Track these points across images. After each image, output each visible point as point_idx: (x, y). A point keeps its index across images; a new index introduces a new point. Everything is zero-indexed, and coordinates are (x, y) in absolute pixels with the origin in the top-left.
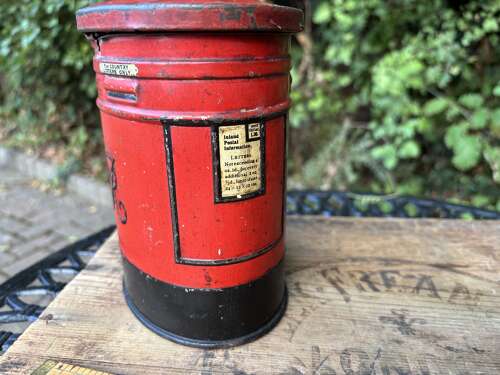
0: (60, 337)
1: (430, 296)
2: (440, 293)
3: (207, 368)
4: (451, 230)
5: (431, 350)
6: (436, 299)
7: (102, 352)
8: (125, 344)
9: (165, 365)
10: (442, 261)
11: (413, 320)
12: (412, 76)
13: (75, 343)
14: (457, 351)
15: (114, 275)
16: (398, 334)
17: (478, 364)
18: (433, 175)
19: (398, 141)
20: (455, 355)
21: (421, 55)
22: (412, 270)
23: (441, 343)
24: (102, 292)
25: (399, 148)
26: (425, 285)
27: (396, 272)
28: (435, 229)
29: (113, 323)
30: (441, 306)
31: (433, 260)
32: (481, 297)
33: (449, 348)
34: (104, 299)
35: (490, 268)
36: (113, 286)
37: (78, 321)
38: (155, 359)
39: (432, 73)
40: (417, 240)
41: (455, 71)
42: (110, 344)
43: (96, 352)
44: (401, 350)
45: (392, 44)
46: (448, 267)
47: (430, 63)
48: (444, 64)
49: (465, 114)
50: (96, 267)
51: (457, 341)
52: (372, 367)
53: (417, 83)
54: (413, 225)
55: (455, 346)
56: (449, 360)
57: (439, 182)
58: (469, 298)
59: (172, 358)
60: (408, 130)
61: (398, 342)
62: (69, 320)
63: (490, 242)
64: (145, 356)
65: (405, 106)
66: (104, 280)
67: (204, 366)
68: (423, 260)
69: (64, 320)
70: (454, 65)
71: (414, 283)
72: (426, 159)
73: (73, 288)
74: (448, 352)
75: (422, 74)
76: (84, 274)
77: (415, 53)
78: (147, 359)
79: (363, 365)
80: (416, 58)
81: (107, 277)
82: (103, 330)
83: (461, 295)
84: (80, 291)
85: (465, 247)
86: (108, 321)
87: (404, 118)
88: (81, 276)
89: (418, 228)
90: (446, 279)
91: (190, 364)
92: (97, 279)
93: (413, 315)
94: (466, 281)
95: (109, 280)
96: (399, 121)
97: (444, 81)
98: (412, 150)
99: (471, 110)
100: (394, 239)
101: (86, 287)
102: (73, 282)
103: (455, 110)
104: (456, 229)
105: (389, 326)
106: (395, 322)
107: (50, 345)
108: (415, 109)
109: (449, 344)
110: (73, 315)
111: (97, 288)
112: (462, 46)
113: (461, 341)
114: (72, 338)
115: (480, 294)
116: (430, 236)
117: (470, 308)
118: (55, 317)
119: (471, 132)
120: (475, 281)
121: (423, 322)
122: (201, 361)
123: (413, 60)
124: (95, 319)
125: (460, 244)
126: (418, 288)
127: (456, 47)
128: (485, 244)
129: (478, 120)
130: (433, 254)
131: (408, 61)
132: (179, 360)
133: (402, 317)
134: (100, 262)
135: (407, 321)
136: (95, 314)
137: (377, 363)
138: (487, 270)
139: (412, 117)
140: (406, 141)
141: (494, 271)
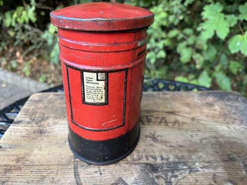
0: (7, 156)
1: (165, 125)
2: (169, 124)
3: (76, 163)
4: (175, 96)
5: (164, 147)
6: (167, 127)
7: (28, 161)
8: (38, 156)
9: (58, 163)
10: (170, 110)
11: (158, 136)
12: (162, 19)
13: (15, 158)
14: (174, 147)
15: (28, 125)
16: (152, 142)
17: (181, 151)
18: (172, 65)
19: (156, 50)
20: (173, 148)
21: (166, 9)
22: (158, 115)
23: (168, 144)
24: (24, 134)
25: (156, 53)
26: (163, 121)
27: (152, 116)
28: (168, 96)
29: (31, 148)
30: (168, 129)
31: (166, 110)
32: (184, 125)
33: (171, 146)
34: (26, 137)
35: (188, 112)
36: (28, 130)
37: (15, 148)
38: (53, 161)
39: (171, 18)
40: (161, 102)
41: (181, 18)
42: (32, 157)
43: (26, 161)
44: (153, 148)
45: (154, 3)
46: (172, 113)
47: (170, 13)
48: (176, 14)
49: (185, 37)
50: (19, 122)
51: (174, 143)
52: (142, 156)
53: (164, 23)
54: (159, 94)
55: (173, 145)
56: (170, 151)
57: (175, 68)
58: (179, 125)
59: (60, 160)
60: (161, 45)
61: (152, 145)
62: (10, 148)
63: (189, 101)
64: (48, 160)
65: (160, 34)
66: (24, 128)
67: (74, 162)
68: (163, 110)
69: (7, 148)
70: (180, 15)
71: (159, 120)
72: (169, 57)
73: (9, 133)
74: (170, 148)
75: (167, 19)
76: (14, 126)
77: (164, 8)
78: (49, 162)
79: (138, 156)
80: (164, 11)
81: (25, 126)
82: (27, 151)
83: (177, 124)
84: (13, 134)
85: (180, 103)
86: (29, 147)
87: (159, 39)
88: (12, 127)
89: (161, 96)
90: (171, 118)
91: (68, 162)
92: (20, 128)
93: (158, 134)
94: (179, 118)
95: (26, 128)
96: (157, 41)
97: (176, 22)
98: (162, 54)
99: (188, 36)
100: (151, 101)
101: (15, 132)
102: (8, 130)
103: (181, 36)
104: (177, 95)
105: (149, 139)
106: (151, 137)
107: (4, 160)
108: (164, 35)
109: (170, 144)
110: (11, 145)
111: (21, 132)
112: (184, 6)
113: (175, 143)
114: (13, 156)
115: (184, 123)
116: (166, 99)
117: (179, 129)
118: (3, 147)
119: (188, 46)
120: (182, 118)
121: (162, 136)
122: (73, 160)
123: (163, 11)
124: (22, 147)
125: (178, 103)
126: (160, 123)
127: (182, 6)
128: (187, 102)
129: (190, 41)
130: (167, 107)
131: (160, 12)
132: (63, 160)
133: (154, 135)
134: (20, 119)
135: (156, 136)
136: (22, 144)
137: (144, 154)
138: (187, 113)
139: (163, 39)
140: (159, 50)
141: (190, 113)
